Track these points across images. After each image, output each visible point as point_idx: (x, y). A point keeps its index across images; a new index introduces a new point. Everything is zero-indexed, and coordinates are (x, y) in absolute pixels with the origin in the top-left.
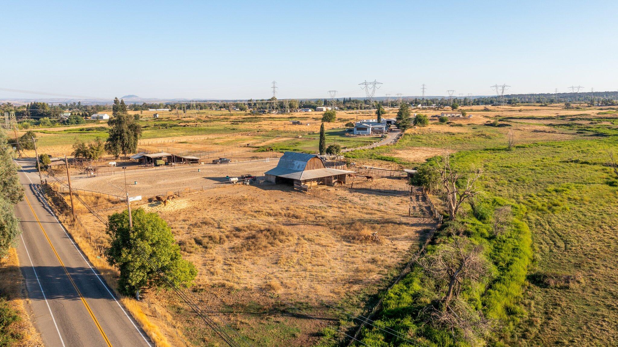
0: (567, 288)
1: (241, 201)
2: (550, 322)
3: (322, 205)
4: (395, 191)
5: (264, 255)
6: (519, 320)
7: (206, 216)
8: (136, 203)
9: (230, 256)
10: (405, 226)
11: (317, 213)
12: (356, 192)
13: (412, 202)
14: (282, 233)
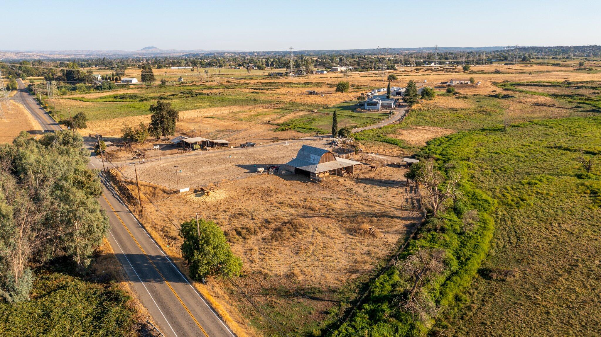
0: (504, 280)
1: (267, 192)
2: (483, 308)
3: (332, 197)
4: (394, 181)
5: (288, 246)
6: (462, 305)
7: (242, 207)
8: (185, 194)
9: (263, 247)
10: (396, 220)
11: (328, 205)
12: (361, 182)
13: (406, 194)
14: (301, 226)
